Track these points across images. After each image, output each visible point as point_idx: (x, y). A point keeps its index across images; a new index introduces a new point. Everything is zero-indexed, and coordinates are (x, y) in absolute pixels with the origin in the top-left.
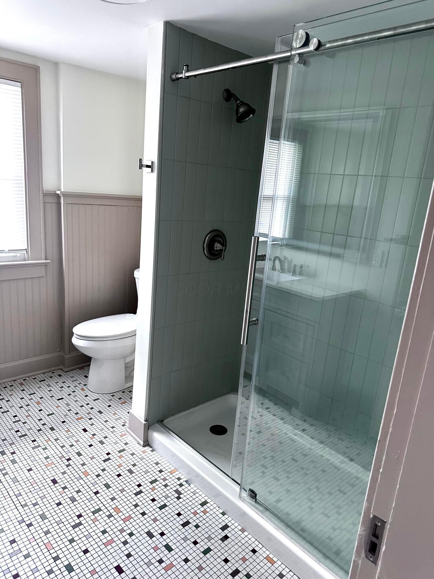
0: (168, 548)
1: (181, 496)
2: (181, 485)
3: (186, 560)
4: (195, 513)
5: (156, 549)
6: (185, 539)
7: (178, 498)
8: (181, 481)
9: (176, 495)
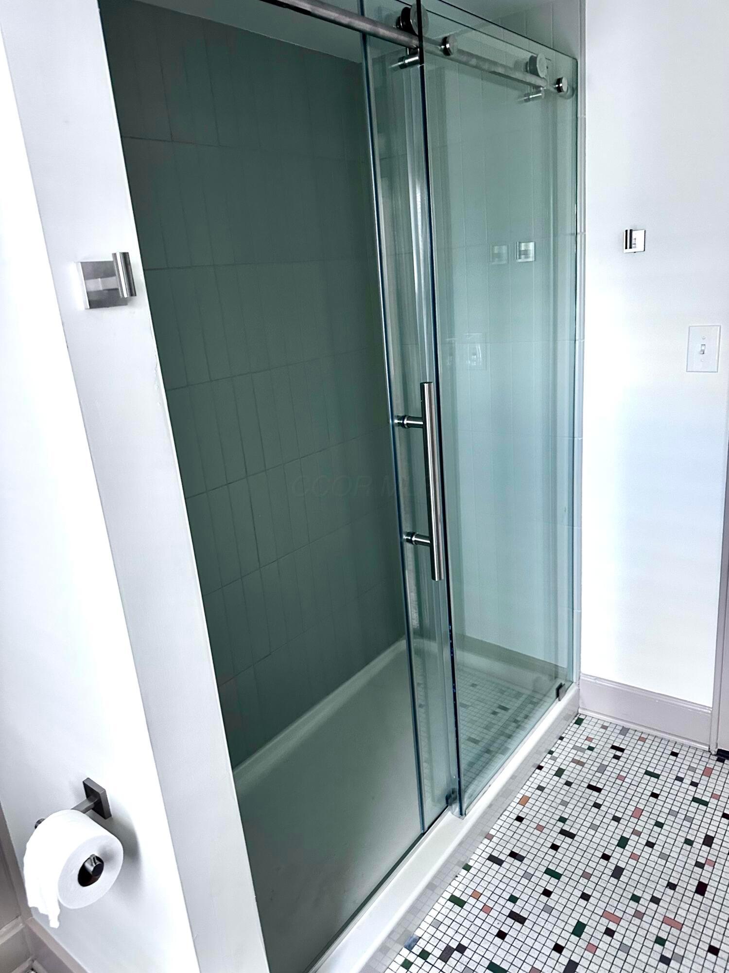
0: (579, 930)
1: (454, 945)
2: (424, 955)
3: (585, 897)
4: (486, 909)
5: (592, 948)
6: (548, 909)
7: (461, 949)
8: (411, 958)
9: (456, 955)
